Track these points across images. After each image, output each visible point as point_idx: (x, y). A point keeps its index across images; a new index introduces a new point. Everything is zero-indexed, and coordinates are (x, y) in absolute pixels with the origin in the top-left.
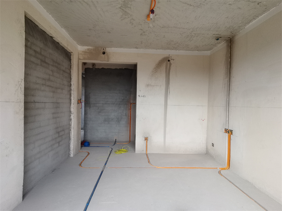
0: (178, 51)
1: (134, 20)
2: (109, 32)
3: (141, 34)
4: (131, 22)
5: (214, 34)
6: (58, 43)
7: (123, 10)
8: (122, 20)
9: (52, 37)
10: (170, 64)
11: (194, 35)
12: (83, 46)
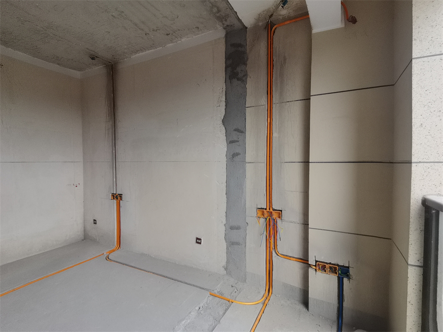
5: (87, 49)
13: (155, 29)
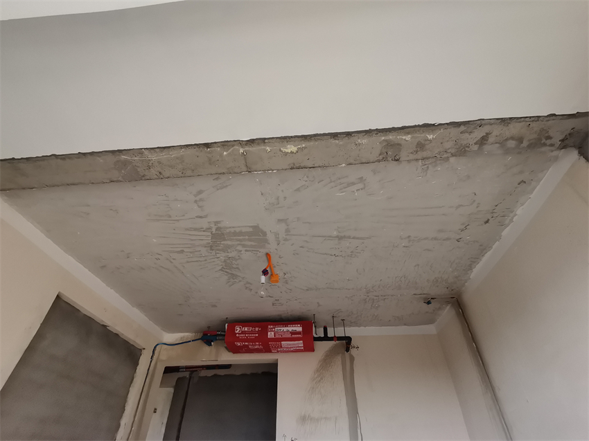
0: (362, 328)
1: (251, 284)
2: (215, 306)
3: (273, 304)
4: (246, 288)
5: (415, 294)
6: (117, 335)
7: (226, 272)
8: (230, 286)
9: (105, 326)
10: (352, 359)
11: (375, 298)
12: (174, 332)
13: (463, 227)
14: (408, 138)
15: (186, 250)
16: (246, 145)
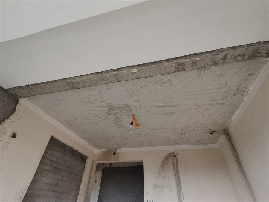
0: (181, 146)
1: (128, 128)
3: (139, 137)
4: (126, 130)
5: (204, 130)
6: (76, 151)
7: (117, 124)
8: (119, 129)
9: (71, 147)
10: (177, 160)
11: (185, 132)
12: (99, 149)
14: (187, 60)
15: (98, 115)
16: (116, 71)
